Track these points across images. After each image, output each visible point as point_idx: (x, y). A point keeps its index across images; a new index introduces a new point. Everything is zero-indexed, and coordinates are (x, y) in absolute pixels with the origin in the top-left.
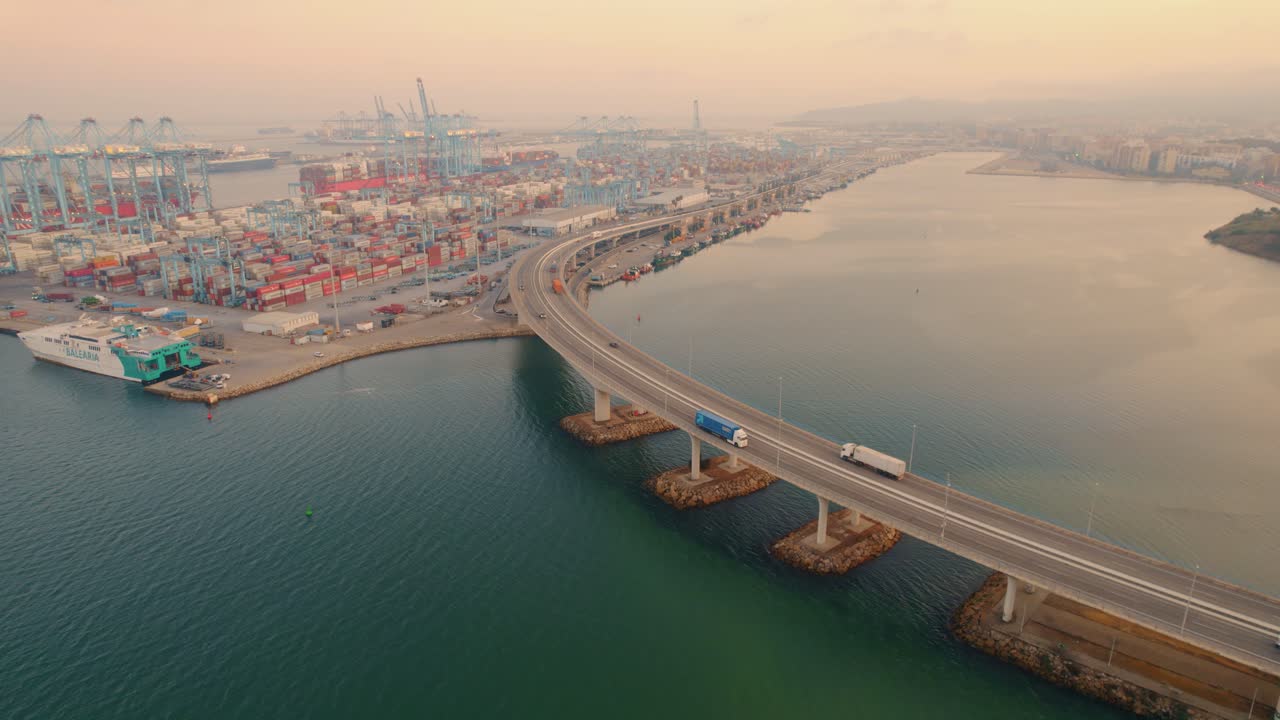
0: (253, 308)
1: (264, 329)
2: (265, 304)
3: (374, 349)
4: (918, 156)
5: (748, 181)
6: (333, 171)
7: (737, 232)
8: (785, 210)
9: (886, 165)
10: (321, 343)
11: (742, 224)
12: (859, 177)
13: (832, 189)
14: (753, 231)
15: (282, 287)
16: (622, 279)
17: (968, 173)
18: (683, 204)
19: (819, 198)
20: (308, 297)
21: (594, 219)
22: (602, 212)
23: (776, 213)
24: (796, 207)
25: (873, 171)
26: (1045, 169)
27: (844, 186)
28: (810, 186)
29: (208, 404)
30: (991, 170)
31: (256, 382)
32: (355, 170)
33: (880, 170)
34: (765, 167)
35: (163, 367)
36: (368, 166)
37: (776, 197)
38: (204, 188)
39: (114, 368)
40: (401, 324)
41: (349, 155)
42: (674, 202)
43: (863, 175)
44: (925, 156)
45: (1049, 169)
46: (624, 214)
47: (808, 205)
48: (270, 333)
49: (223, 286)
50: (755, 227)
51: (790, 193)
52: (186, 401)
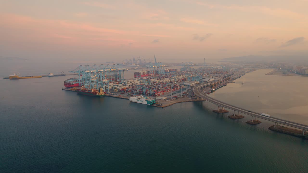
0: (154, 96)
1: (160, 99)
2: (156, 95)
3: (178, 102)
4: (254, 70)
5: (220, 76)
6: (140, 73)
7: (223, 86)
8: (230, 82)
9: (247, 72)
10: (170, 101)
11: (223, 85)
12: (242, 75)
13: (237, 78)
14: (225, 86)
15: (158, 93)
16: (207, 93)
17: (266, 74)
18: (210, 81)
19: (235, 80)
20: (160, 95)
21: (196, 83)
22: (197, 82)
23: (228, 83)
24: (232, 82)
25: (245, 74)
26: (283, 74)
27: (240, 77)
28: (233, 77)
29: (162, 107)
30: (271, 74)
31: (167, 105)
32: (144, 73)
33: (246, 74)
34: (222, 73)
35: (152, 103)
36: (146, 72)
37: (227, 80)
38: (123, 76)
39: (146, 103)
40: (178, 99)
41: (143, 70)
42: (209, 80)
43: (243, 75)
44: (256, 70)
45: (284, 74)
46: (200, 82)
47: (233, 81)
48: (161, 99)
49: (148, 93)
50: (226, 85)
51: (229, 79)
52: (159, 107)
